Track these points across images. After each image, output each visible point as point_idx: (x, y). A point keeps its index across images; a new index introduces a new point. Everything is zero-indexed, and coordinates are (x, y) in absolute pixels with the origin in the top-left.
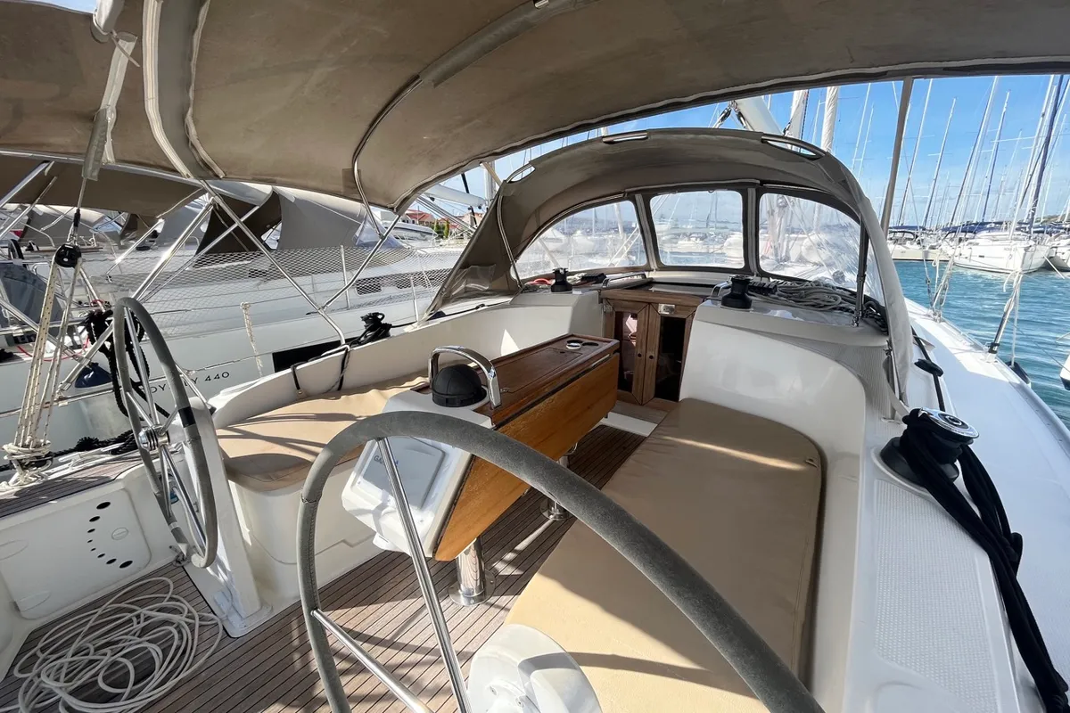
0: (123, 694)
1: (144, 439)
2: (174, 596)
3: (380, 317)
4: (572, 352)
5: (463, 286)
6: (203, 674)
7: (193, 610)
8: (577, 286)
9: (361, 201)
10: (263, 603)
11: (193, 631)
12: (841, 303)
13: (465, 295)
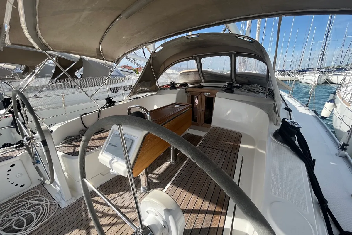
0: (22, 229)
1: (26, 141)
2: (40, 196)
3: (111, 99)
4: (176, 108)
5: (140, 89)
6: (52, 220)
7: (47, 200)
8: (178, 88)
9: (103, 60)
10: (72, 196)
11: (47, 207)
12: (261, 91)
13: (141, 92)
